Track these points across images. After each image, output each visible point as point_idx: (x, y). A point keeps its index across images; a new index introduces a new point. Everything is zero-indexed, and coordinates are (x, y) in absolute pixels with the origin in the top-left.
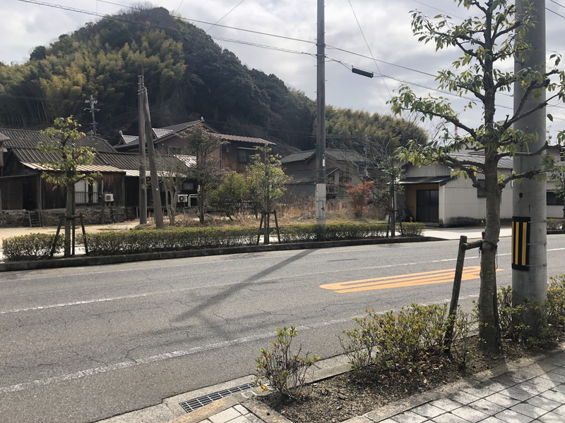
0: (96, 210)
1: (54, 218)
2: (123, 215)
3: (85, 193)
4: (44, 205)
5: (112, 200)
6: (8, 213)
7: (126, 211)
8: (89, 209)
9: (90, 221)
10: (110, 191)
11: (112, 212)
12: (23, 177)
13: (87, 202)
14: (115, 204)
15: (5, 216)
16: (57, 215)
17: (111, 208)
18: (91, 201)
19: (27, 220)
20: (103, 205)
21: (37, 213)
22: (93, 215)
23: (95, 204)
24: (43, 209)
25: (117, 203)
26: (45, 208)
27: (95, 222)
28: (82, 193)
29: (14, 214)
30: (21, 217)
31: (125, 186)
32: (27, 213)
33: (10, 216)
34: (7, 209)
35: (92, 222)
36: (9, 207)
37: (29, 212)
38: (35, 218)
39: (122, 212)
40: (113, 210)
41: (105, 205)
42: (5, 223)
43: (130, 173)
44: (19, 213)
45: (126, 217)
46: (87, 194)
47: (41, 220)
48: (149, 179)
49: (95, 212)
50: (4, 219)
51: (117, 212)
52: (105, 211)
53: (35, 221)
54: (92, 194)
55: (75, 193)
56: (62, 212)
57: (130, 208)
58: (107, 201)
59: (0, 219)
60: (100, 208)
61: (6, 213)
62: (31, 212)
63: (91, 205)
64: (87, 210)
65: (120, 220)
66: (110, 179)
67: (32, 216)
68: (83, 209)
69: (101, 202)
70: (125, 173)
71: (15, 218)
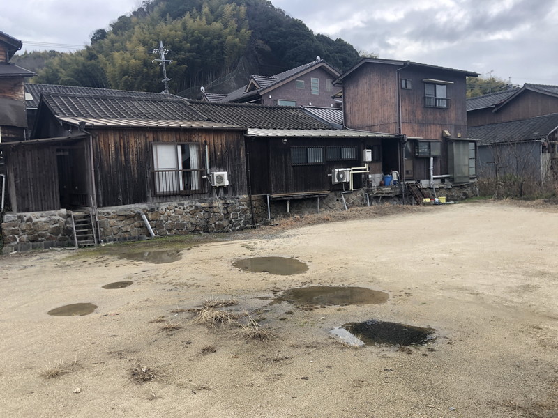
0: (198, 204)
1: (121, 224)
2: (244, 211)
3: (178, 171)
4: (101, 198)
5: (226, 183)
6: (30, 220)
7: (250, 203)
8: (186, 203)
9: (189, 226)
10: (221, 165)
11: (226, 206)
12: (58, 143)
13: (182, 189)
14: (230, 191)
15: (24, 226)
16: (127, 217)
17: (224, 199)
18: (187, 185)
19: (68, 232)
20: (211, 194)
21: (89, 216)
22: (193, 213)
23: (196, 193)
24: (99, 206)
25: (233, 188)
26: (104, 206)
27: (198, 228)
28: (172, 171)
29: (43, 219)
30: (57, 225)
31: (246, 156)
32: (69, 216)
33: (34, 224)
34: (28, 210)
35: (193, 228)
36: (32, 205)
37: (73, 214)
38: (84, 227)
39: (243, 205)
40: (228, 202)
41: (215, 193)
42: (25, 240)
43: (251, 132)
44: (54, 217)
45: (251, 215)
46: (180, 172)
47: (97, 231)
48: (286, 140)
49: (197, 208)
50: (23, 231)
51: (236, 207)
52: (214, 205)
53: (85, 233)
54: (190, 172)
55: (159, 171)
56: (136, 212)
57: (257, 198)
58: (216, 184)
59: (14, 232)
60: (206, 200)
61: (25, 219)
62: (77, 214)
63: (189, 195)
64: (183, 204)
65: (241, 220)
66: (220, 142)
67: (78, 223)
68: (175, 204)
69: (207, 187)
70: (246, 131)
71: (46, 228)
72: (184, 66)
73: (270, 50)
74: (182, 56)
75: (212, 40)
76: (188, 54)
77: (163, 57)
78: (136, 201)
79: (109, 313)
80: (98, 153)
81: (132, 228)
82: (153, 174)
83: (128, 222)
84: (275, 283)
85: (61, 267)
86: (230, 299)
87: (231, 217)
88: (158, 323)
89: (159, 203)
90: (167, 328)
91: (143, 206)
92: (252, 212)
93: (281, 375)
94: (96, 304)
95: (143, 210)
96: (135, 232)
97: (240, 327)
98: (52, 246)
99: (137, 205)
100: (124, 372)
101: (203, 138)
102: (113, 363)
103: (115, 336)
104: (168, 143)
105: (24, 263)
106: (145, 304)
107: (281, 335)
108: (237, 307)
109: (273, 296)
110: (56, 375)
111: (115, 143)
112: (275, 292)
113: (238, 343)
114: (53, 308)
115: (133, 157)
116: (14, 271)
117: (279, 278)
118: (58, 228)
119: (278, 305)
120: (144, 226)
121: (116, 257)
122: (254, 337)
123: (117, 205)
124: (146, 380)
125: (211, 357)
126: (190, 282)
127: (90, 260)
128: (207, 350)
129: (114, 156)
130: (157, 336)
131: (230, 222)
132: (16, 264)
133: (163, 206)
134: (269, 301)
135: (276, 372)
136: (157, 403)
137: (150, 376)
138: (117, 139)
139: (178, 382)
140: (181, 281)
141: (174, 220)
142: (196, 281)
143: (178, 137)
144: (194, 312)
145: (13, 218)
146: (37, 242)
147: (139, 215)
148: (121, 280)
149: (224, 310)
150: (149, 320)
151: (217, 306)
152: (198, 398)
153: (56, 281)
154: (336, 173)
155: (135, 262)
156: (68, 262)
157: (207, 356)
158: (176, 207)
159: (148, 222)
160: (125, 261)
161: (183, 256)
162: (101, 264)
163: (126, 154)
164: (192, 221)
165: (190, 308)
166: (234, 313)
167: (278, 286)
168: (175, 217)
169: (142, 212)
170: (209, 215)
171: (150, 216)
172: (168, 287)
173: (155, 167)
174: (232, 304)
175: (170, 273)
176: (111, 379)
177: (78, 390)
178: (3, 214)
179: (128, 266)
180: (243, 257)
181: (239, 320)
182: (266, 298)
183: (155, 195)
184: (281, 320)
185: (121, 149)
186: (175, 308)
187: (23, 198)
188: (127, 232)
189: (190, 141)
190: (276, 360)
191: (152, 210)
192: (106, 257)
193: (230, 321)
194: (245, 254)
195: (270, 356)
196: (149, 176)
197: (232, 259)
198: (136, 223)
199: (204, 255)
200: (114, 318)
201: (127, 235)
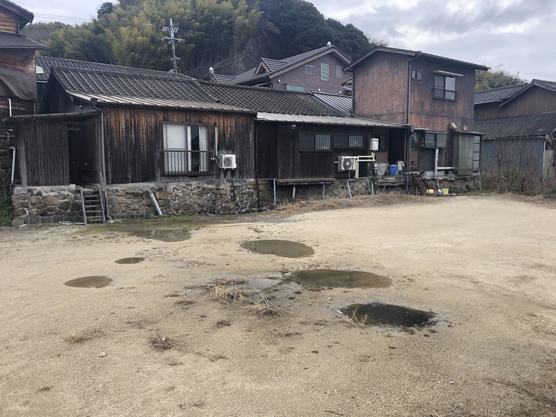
0: (205, 185)
1: (129, 201)
2: (251, 195)
3: (187, 152)
4: (110, 176)
5: (234, 166)
6: (39, 194)
7: (256, 186)
8: (194, 184)
9: (196, 207)
10: (230, 148)
11: (233, 188)
12: (69, 118)
13: (190, 170)
14: (237, 174)
15: (34, 200)
16: (135, 195)
17: (231, 181)
18: (196, 167)
19: (77, 207)
20: (218, 176)
21: (98, 193)
22: (200, 195)
23: (204, 174)
24: (108, 183)
25: (240, 171)
26: (113, 183)
27: (204, 209)
28: (181, 151)
29: (53, 194)
30: (67, 200)
31: (255, 139)
32: (78, 192)
33: (44, 198)
34: (38, 184)
35: (200, 209)
36: (42, 179)
37: (83, 190)
38: (93, 204)
39: (250, 189)
40: (235, 185)
41: (222, 175)
42: (35, 213)
43: (260, 116)
44: (63, 192)
45: (257, 199)
46: (189, 153)
47: (106, 207)
48: (294, 126)
49: (204, 189)
50: (33, 204)
51: (242, 190)
52: (221, 187)
53: (94, 209)
54: (199, 153)
55: (168, 151)
56: (144, 190)
57: (263, 182)
58: (224, 167)
59: (23, 205)
60: (213, 182)
61: (35, 192)
62: (86, 189)
63: (197, 177)
64: (190, 185)
65: (247, 203)
66: (229, 125)
67: (88, 199)
68: (183, 184)
69: (215, 169)
70: (255, 115)
71: (55, 202)
72: (192, 45)
73: (280, 32)
74: (190, 34)
75: (221, 19)
76: (197, 33)
77: (172, 35)
78: (145, 180)
79: (124, 286)
80: (109, 130)
81: (140, 206)
82: (162, 153)
83: (136, 200)
84: (283, 265)
85: (72, 241)
86: (241, 278)
87: (238, 199)
88: (173, 298)
89: (167, 182)
90: (181, 302)
91: (152, 185)
92: (258, 196)
93: (292, 348)
94: (111, 277)
95: (152, 189)
96: (143, 211)
97: (252, 303)
98: (61, 220)
99: (145, 184)
100: (144, 340)
101: (213, 120)
102: (133, 332)
103: (133, 308)
104: (178, 124)
105: (36, 236)
106: (158, 279)
107: (291, 313)
108: (248, 286)
109: (281, 276)
110: (80, 340)
111: (126, 121)
112: (283, 273)
113: (251, 318)
114: (69, 279)
115: (143, 136)
116: (26, 243)
117: (287, 260)
118: (67, 203)
119: (287, 285)
120: (151, 205)
121: (126, 233)
122: (266, 314)
124: (166, 348)
125: (225, 330)
126: (201, 261)
127: (101, 236)
128: (221, 324)
129: (124, 134)
130: (172, 310)
131: (237, 205)
132: (27, 236)
133: (172, 186)
134: (278, 281)
135: (288, 346)
136: (179, 368)
137: (170, 344)
138: (128, 117)
139: (196, 351)
140: (192, 259)
141: (181, 200)
142: (206, 260)
143: (188, 117)
144: (208, 289)
145: (23, 192)
146: (46, 216)
147: (147, 194)
148: (132, 256)
149: (236, 287)
150: (164, 294)
151: (228, 283)
152: (217, 366)
153: (69, 255)
154: (343, 161)
155: (145, 239)
156: (79, 237)
157: (222, 329)
158: (184, 188)
159: (156, 201)
160: (135, 238)
161: (192, 236)
162: (112, 240)
163: (137, 133)
164: (199, 202)
165: (202, 284)
166: (245, 291)
167: (286, 267)
168: (183, 197)
169: (150, 191)
170: (216, 197)
171: (158, 196)
172: (180, 264)
173: (165, 147)
174: (243, 282)
175: (180, 251)
176: (134, 345)
177: (104, 354)
178: (13, 186)
179: (139, 243)
180: (251, 239)
181: (250, 298)
182: (275, 278)
183: (164, 175)
184: (290, 299)
185: (132, 127)
186: (188, 284)
187: (34, 172)
188: (134, 209)
189: (200, 122)
190: (287, 335)
191: (160, 190)
192: (116, 233)
193: (242, 297)
194: (253, 236)
195: (281, 331)
196: (158, 155)
197: (240, 240)
198: (144, 202)
199: (212, 236)
200: (129, 291)
201: (135, 213)
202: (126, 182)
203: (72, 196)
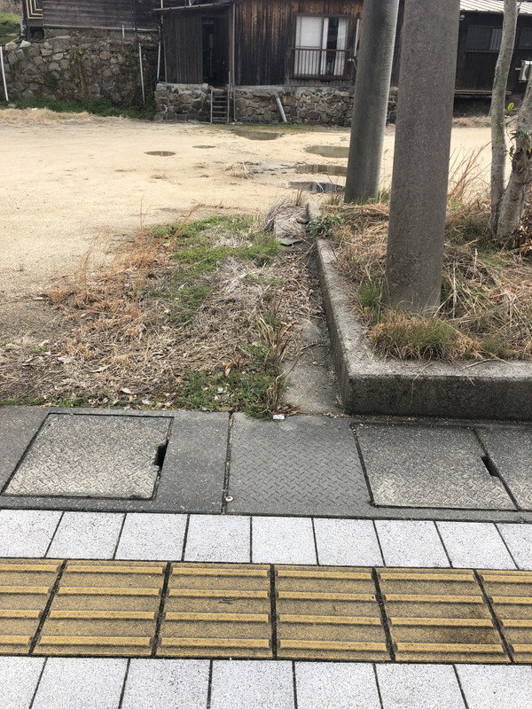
0: (337, 92)
1: (256, 105)
3: (321, 50)
4: (239, 76)
6: (176, 91)
8: (325, 90)
9: (324, 116)
12: (204, 11)
15: (172, 97)
16: (262, 99)
19: (207, 107)
21: (225, 93)
22: (330, 103)
23: (338, 79)
24: (237, 84)
26: (242, 84)
27: (333, 120)
28: (313, 50)
29: (188, 92)
30: (199, 99)
32: (210, 92)
33: (181, 96)
34: (175, 82)
35: (328, 119)
36: (179, 77)
37: (213, 89)
38: (222, 104)
39: (391, 100)
42: (172, 110)
44: (196, 91)
46: (324, 54)
47: (232, 110)
48: (463, 16)
49: (335, 96)
50: (171, 102)
53: (222, 110)
54: (335, 53)
55: (299, 50)
56: (272, 94)
59: (164, 102)
60: (347, 88)
61: (173, 90)
62: (217, 90)
63: (329, 81)
64: (321, 91)
67: (217, 99)
68: (313, 90)
71: (189, 101)
78: (273, 83)
80: (240, 23)
81: (266, 111)
82: (293, 52)
83: (263, 104)
85: (181, 132)
89: (296, 86)
91: (280, 88)
95: (279, 93)
96: (268, 116)
98: (193, 119)
99: (274, 87)
104: (314, 15)
111: (258, 13)
115: (274, 31)
118: (199, 103)
120: (277, 111)
123: (254, 85)
129: (256, 29)
133: (300, 91)
138: (261, 8)
141: (309, 108)
143: (327, 7)
145: (163, 88)
146: (182, 113)
147: (274, 98)
153: (167, 139)
154: (526, 67)
158: (314, 93)
159: (281, 107)
163: (269, 27)
164: (328, 111)
167: (308, 161)
168: (310, 105)
169: (277, 95)
170: (348, 107)
171: (285, 101)
173: (297, 44)
178: (158, 83)
183: (293, 78)
185: (264, 21)
187: (172, 68)
188: (261, 114)
189: (341, 12)
191: (288, 94)
196: (289, 54)
198: (270, 106)
201: (260, 118)
202: (254, 84)
203: (204, 95)
